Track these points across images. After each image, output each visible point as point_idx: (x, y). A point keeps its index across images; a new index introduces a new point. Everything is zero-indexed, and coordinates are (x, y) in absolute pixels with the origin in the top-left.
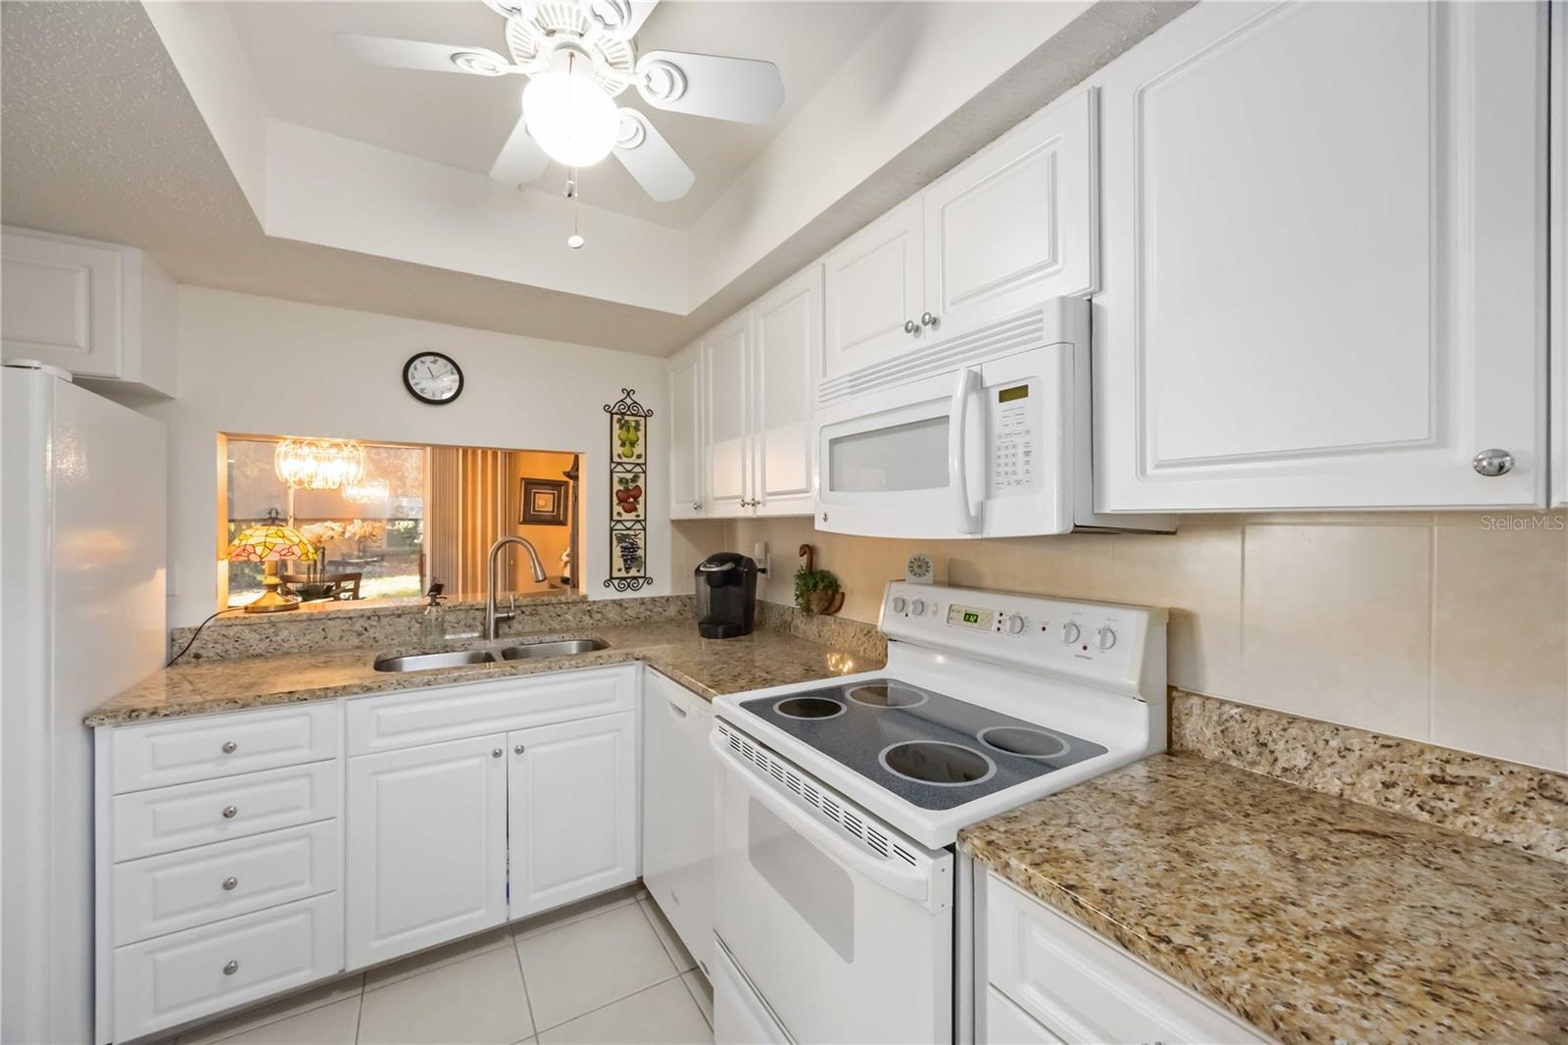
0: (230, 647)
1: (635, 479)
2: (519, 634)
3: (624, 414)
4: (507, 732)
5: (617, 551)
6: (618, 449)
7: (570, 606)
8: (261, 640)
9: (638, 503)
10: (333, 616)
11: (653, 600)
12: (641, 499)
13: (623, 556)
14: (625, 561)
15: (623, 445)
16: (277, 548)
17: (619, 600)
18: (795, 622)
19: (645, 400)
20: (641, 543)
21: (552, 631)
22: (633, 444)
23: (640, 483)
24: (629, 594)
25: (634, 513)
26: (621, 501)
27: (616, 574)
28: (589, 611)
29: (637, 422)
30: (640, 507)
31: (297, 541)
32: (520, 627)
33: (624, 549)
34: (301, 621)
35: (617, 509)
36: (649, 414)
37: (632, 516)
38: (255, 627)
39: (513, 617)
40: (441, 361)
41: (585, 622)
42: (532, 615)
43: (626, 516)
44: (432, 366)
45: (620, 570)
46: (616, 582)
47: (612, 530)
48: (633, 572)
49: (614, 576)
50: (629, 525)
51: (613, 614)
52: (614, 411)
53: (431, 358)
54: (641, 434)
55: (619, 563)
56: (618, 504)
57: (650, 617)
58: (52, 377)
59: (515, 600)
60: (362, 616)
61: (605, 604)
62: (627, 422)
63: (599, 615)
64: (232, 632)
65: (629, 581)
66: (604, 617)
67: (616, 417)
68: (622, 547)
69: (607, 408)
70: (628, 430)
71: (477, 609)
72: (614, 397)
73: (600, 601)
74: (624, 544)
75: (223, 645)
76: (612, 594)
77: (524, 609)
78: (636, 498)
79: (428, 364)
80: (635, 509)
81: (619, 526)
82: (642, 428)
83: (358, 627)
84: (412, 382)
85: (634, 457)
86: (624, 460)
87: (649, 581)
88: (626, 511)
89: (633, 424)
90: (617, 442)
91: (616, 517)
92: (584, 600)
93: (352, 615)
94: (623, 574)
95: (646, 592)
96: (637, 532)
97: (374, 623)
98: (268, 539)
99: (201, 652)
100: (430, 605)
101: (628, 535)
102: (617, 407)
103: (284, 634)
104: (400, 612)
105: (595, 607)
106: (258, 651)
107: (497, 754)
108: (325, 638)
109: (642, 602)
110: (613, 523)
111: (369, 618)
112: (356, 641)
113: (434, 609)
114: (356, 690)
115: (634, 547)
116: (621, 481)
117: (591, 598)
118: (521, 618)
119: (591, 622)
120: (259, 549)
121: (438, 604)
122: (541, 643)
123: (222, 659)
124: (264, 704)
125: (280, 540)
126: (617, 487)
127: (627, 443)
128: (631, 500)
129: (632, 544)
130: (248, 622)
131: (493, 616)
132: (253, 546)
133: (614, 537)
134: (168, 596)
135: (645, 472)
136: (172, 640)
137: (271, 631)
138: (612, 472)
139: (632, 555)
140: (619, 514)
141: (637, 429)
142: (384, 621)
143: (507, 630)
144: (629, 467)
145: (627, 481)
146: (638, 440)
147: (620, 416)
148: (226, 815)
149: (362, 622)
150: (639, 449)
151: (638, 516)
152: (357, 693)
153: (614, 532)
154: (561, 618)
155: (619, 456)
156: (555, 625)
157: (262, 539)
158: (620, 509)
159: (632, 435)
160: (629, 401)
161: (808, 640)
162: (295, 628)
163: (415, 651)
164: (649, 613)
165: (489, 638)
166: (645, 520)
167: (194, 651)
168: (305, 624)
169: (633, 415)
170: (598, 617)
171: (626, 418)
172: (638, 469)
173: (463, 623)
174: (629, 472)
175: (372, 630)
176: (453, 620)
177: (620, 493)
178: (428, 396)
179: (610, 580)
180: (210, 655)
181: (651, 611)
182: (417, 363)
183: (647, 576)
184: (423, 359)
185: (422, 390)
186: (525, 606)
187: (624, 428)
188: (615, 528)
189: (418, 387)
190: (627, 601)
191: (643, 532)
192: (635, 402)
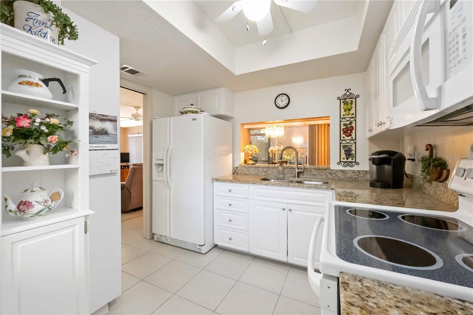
0: (242, 172)
1: (351, 123)
2: (305, 178)
3: (346, 99)
4: (288, 204)
5: (343, 151)
6: (343, 113)
7: (323, 170)
8: (247, 171)
9: (352, 133)
10: (260, 167)
11: (359, 171)
12: (354, 131)
13: (345, 153)
14: (346, 155)
15: (345, 111)
16: (250, 150)
17: (343, 170)
18: (425, 186)
19: (355, 92)
20: (353, 149)
22: (349, 110)
23: (353, 125)
24: (348, 168)
25: (350, 137)
26: (344, 132)
27: (342, 160)
28: (330, 173)
29: (352, 101)
30: (353, 135)
31: (254, 148)
33: (346, 151)
34: (254, 167)
35: (343, 135)
36: (358, 96)
37: (349, 138)
38: (246, 168)
40: (284, 96)
41: (329, 177)
42: (310, 172)
43: (346, 138)
44: (281, 98)
46: (342, 163)
47: (340, 143)
48: (350, 160)
49: (341, 161)
50: (348, 141)
51: (340, 175)
52: (341, 99)
53: (281, 95)
54: (353, 106)
55: (343, 155)
56: (343, 134)
57: (357, 178)
58: (205, 115)
60: (266, 167)
61: (337, 171)
62: (347, 101)
63: (335, 175)
64: (243, 168)
65: (348, 163)
66: (337, 176)
67: (342, 101)
68: (344, 150)
69: (339, 98)
70: (347, 105)
71: (293, 168)
72: (341, 93)
73: (335, 170)
74: (346, 149)
76: (341, 167)
77: (307, 170)
78: (351, 131)
79: (281, 97)
80: (351, 135)
81: (344, 142)
82: (354, 103)
83: (265, 170)
84: (277, 104)
85: (350, 115)
86: (346, 116)
87: (358, 164)
88: (347, 136)
89: (350, 102)
90: (342, 110)
91: (342, 139)
92: (330, 169)
93: (263, 167)
94: (345, 160)
95: (356, 168)
96: (352, 144)
97: (268, 170)
98: (249, 148)
99: (238, 172)
101: (348, 145)
102: (343, 97)
103: (251, 170)
104: (274, 167)
105: (333, 172)
106: (247, 173)
107: (284, 209)
108: (258, 172)
109: (354, 172)
110: (341, 141)
113: (281, 167)
114: (251, 183)
116: (344, 125)
117: (333, 169)
119: (331, 177)
120: (247, 150)
121: (282, 166)
122: (311, 181)
123: (241, 174)
124: (235, 182)
125: (250, 148)
126: (342, 127)
127: (347, 110)
128: (349, 132)
129: (349, 149)
130: (244, 166)
131: (297, 171)
132: (246, 149)
133: (341, 146)
134: (233, 160)
135: (355, 120)
136: (233, 169)
137: (249, 169)
138: (340, 122)
139: (349, 153)
140: (344, 137)
141: (351, 103)
142: (271, 169)
143: (302, 176)
144: (348, 119)
145: (347, 125)
146: (352, 107)
147: (344, 100)
148: (229, 205)
149: (266, 169)
150: (353, 111)
151: (352, 138)
152: (251, 184)
153: (341, 144)
155: (344, 115)
158: (344, 136)
159: (349, 106)
160: (348, 94)
161: (430, 195)
162: (253, 169)
163: (275, 178)
164: (357, 176)
165: (296, 177)
166: (355, 139)
167: (237, 172)
168: (254, 168)
169: (350, 98)
170: (334, 175)
172: (352, 119)
173: (289, 172)
174: (348, 121)
175: (268, 171)
176: (287, 171)
177: (344, 130)
178: (281, 106)
179: (340, 162)
180: (239, 173)
181: (358, 176)
182: (278, 98)
183: (356, 162)
184: (279, 96)
185: (279, 105)
186: (308, 169)
187: (346, 104)
188: (342, 143)
189: (278, 105)
190: (347, 171)
191: (354, 144)
192: (351, 93)
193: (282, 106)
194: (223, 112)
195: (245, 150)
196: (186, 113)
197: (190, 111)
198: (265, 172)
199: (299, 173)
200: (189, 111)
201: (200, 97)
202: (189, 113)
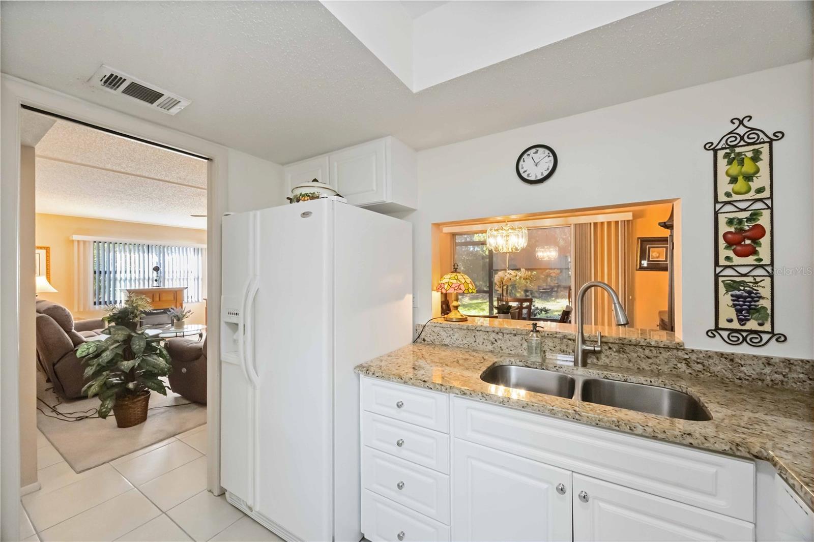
0: (435, 338)
1: (755, 215)
2: (606, 367)
3: (735, 146)
4: (573, 472)
5: (726, 299)
6: (724, 186)
7: (662, 350)
8: (447, 337)
9: (760, 245)
10: (478, 329)
11: (788, 363)
12: (765, 241)
13: (735, 305)
14: (739, 312)
15: (734, 180)
16: (453, 286)
17: (728, 355)
20: (765, 292)
21: (640, 371)
22: (749, 178)
23: (764, 221)
24: (744, 349)
25: (752, 257)
26: (730, 244)
27: (723, 324)
28: (685, 359)
29: (756, 151)
30: (764, 251)
32: (607, 361)
33: (736, 298)
34: (464, 329)
35: (724, 253)
36: (779, 135)
37: (751, 260)
38: (445, 329)
39: (600, 352)
40: (541, 150)
41: (681, 370)
43: (737, 260)
44: (535, 156)
45: (730, 321)
46: (724, 334)
47: (717, 276)
48: (752, 325)
49: (720, 326)
50: (744, 270)
51: (719, 368)
52: (718, 147)
53: (534, 150)
54: (763, 165)
55: (728, 311)
56: (726, 248)
57: (782, 382)
59: (602, 337)
60: (494, 331)
61: (708, 355)
62: (739, 154)
63: (700, 366)
64: (436, 330)
65: (745, 334)
66: (706, 369)
67: (721, 154)
68: (732, 296)
69: (708, 147)
70: (741, 163)
72: (717, 132)
73: (701, 352)
74: (738, 293)
75: (433, 336)
76: (718, 346)
77: (610, 345)
78: (755, 240)
79: (532, 155)
80: (755, 252)
81: (729, 272)
82: (765, 156)
83: (491, 338)
84: (521, 171)
85: (752, 193)
86: (735, 197)
87: (782, 338)
88: (738, 254)
89: (750, 154)
90: (723, 180)
91: (722, 262)
92: (679, 347)
93: (488, 330)
94: (736, 325)
95: (774, 350)
96: (759, 279)
97: (501, 337)
98: (451, 280)
99: (426, 338)
100: (532, 331)
101: (743, 282)
102: (724, 141)
103: (457, 335)
104: (515, 332)
105: (694, 357)
106: (446, 343)
107: (561, 491)
108: (475, 342)
109: (768, 361)
110: (718, 270)
111: (497, 333)
112: (490, 347)
113: (535, 335)
114: (457, 392)
115: (753, 296)
116: (730, 222)
117: (688, 346)
118: (608, 352)
119: (688, 371)
120: (446, 286)
122: (625, 381)
123: (432, 344)
124: (413, 384)
125: (455, 281)
126: (724, 229)
127: (740, 178)
128: (748, 242)
129: (750, 293)
130: (441, 325)
131: (581, 347)
132: (444, 284)
133: (721, 285)
134: (413, 307)
135: (771, 208)
136: (415, 330)
137: (452, 332)
138: (716, 213)
139: (749, 305)
140: (728, 258)
141: (756, 157)
142: (506, 337)
143: (595, 361)
144: (742, 205)
145: (740, 221)
146: (758, 171)
147: (728, 151)
148: (398, 443)
149: (494, 335)
150: (761, 180)
151: (761, 260)
153: (721, 279)
154: (651, 361)
155: (728, 195)
156: (644, 365)
157: (447, 280)
158: (730, 253)
159: (748, 167)
160: (742, 130)
163: (521, 364)
164: (780, 377)
166: (772, 264)
167: (423, 337)
168: (466, 331)
169: (749, 144)
170: (700, 367)
171: (738, 150)
172: (759, 205)
173: (558, 348)
174: (745, 210)
175: (499, 342)
176: (551, 344)
177: (730, 236)
178: (532, 178)
179: (715, 330)
180: (429, 340)
181: (784, 376)
182: (525, 156)
183: (776, 332)
184: (528, 153)
185: (528, 175)
186: (612, 343)
187: (735, 162)
188: (721, 274)
189: (526, 173)
190: (743, 357)
191: (769, 279)
192: (752, 129)
193: (536, 177)
194: (387, 198)
195: (442, 285)
196: (298, 201)
197: (307, 195)
198: (493, 343)
199: (586, 354)
200: (303, 196)
201: (336, 164)
202: (304, 200)
